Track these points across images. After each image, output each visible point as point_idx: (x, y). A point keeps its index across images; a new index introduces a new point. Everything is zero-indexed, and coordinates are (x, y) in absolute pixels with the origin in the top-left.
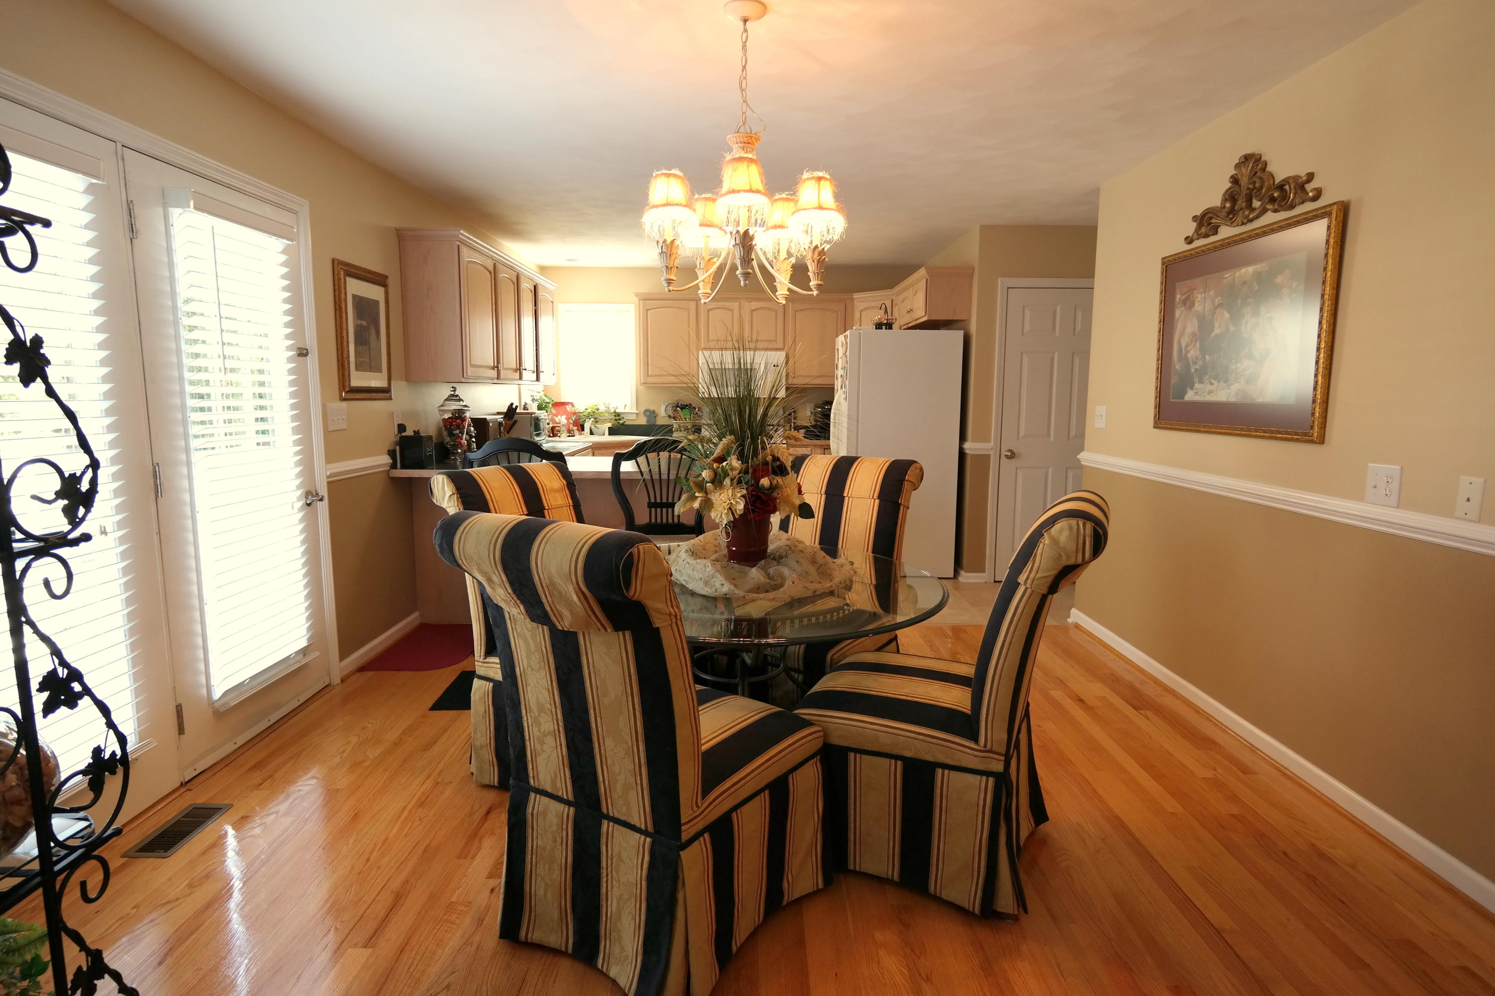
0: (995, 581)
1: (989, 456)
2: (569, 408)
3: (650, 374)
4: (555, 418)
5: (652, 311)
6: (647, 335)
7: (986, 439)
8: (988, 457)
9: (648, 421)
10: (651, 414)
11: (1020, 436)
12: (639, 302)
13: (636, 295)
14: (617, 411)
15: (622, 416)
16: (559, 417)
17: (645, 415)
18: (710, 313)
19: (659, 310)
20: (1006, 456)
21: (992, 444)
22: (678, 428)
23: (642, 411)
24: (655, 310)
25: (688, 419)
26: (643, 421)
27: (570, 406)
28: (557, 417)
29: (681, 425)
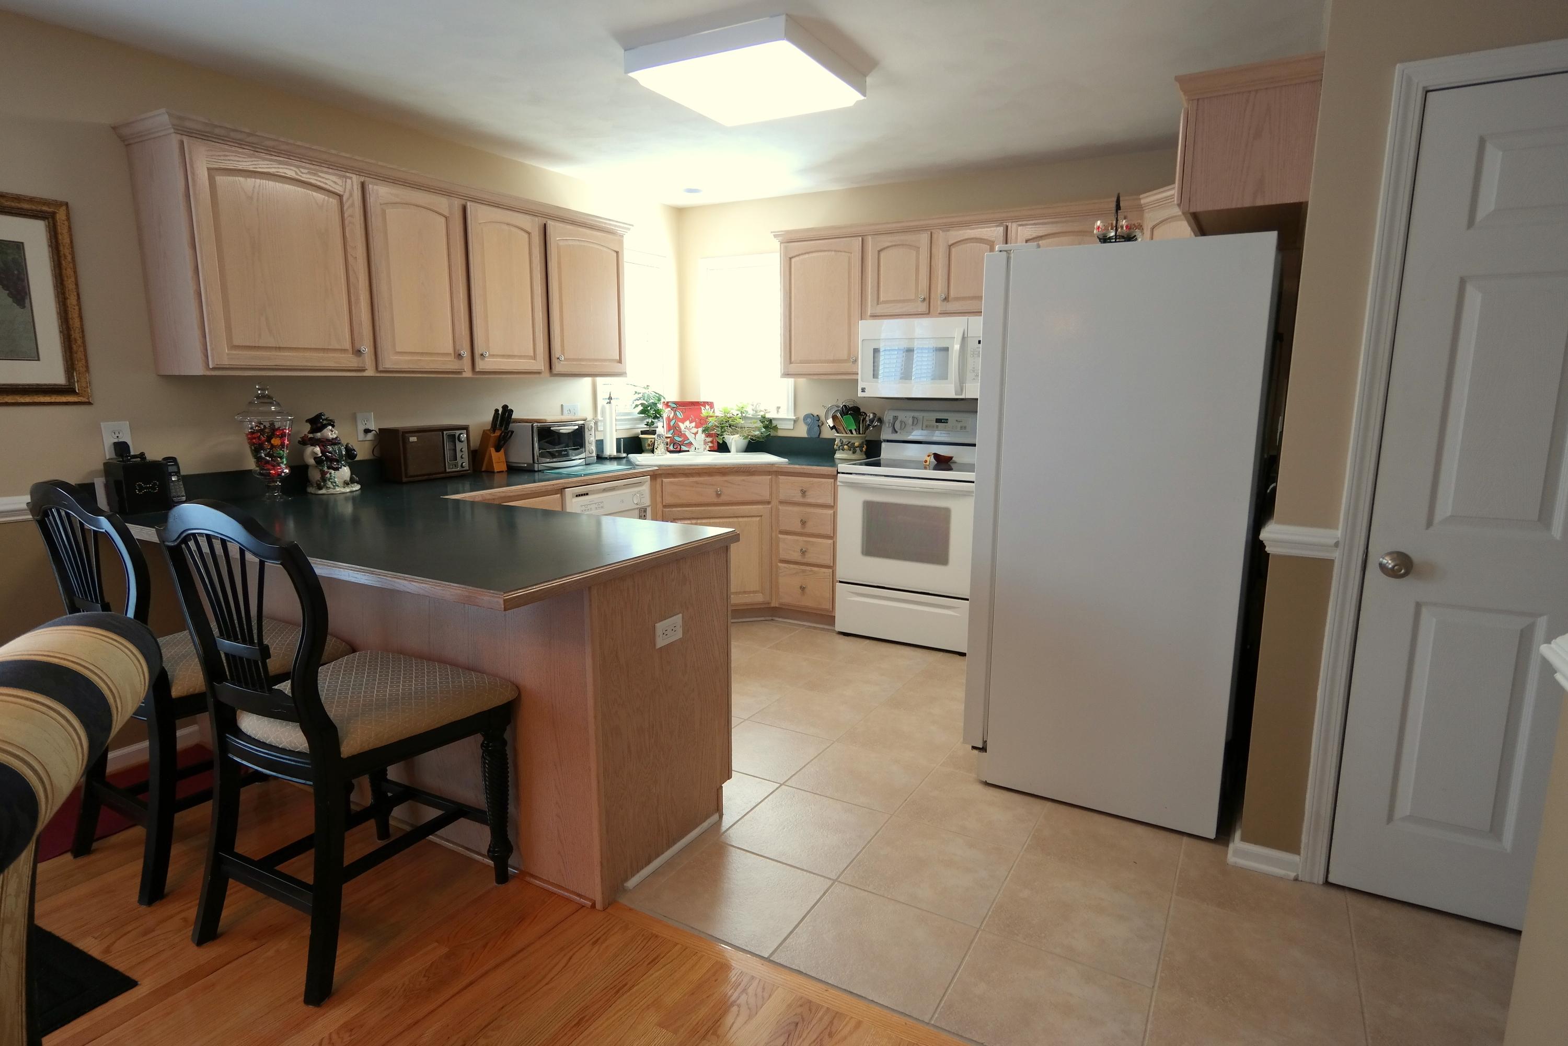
0: (1327, 883)
1: (1331, 562)
2: (705, 412)
3: (793, 360)
4: (680, 424)
5: (797, 259)
6: (790, 298)
7: (1325, 520)
8: (1325, 566)
9: (809, 431)
10: (815, 422)
11: (1439, 516)
12: (781, 246)
13: (775, 236)
14: (768, 416)
15: (774, 423)
16: (687, 423)
17: (806, 423)
18: (882, 254)
19: (807, 256)
20: (1382, 567)
21: (1339, 533)
22: (840, 444)
23: (802, 416)
24: (801, 257)
25: (854, 432)
26: (802, 432)
27: (707, 407)
28: (683, 423)
29: (844, 441)
